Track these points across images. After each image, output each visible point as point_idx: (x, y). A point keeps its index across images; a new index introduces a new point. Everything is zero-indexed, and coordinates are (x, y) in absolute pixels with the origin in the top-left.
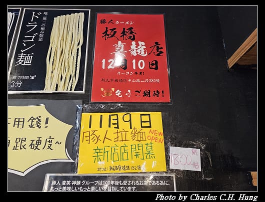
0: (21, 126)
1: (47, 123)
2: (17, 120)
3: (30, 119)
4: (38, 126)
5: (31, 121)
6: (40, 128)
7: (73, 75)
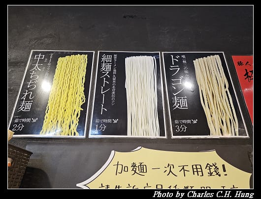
0: (200, 174)
1: (225, 171)
2: (194, 167)
3: (207, 167)
4: (217, 174)
5: (208, 168)
6: (220, 176)
7: (232, 118)
